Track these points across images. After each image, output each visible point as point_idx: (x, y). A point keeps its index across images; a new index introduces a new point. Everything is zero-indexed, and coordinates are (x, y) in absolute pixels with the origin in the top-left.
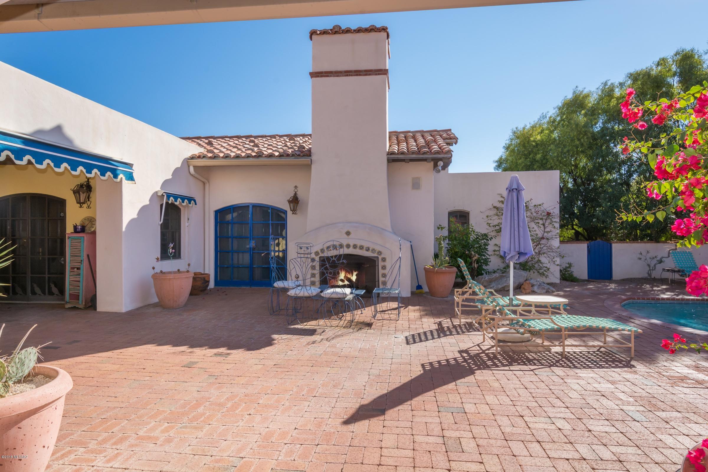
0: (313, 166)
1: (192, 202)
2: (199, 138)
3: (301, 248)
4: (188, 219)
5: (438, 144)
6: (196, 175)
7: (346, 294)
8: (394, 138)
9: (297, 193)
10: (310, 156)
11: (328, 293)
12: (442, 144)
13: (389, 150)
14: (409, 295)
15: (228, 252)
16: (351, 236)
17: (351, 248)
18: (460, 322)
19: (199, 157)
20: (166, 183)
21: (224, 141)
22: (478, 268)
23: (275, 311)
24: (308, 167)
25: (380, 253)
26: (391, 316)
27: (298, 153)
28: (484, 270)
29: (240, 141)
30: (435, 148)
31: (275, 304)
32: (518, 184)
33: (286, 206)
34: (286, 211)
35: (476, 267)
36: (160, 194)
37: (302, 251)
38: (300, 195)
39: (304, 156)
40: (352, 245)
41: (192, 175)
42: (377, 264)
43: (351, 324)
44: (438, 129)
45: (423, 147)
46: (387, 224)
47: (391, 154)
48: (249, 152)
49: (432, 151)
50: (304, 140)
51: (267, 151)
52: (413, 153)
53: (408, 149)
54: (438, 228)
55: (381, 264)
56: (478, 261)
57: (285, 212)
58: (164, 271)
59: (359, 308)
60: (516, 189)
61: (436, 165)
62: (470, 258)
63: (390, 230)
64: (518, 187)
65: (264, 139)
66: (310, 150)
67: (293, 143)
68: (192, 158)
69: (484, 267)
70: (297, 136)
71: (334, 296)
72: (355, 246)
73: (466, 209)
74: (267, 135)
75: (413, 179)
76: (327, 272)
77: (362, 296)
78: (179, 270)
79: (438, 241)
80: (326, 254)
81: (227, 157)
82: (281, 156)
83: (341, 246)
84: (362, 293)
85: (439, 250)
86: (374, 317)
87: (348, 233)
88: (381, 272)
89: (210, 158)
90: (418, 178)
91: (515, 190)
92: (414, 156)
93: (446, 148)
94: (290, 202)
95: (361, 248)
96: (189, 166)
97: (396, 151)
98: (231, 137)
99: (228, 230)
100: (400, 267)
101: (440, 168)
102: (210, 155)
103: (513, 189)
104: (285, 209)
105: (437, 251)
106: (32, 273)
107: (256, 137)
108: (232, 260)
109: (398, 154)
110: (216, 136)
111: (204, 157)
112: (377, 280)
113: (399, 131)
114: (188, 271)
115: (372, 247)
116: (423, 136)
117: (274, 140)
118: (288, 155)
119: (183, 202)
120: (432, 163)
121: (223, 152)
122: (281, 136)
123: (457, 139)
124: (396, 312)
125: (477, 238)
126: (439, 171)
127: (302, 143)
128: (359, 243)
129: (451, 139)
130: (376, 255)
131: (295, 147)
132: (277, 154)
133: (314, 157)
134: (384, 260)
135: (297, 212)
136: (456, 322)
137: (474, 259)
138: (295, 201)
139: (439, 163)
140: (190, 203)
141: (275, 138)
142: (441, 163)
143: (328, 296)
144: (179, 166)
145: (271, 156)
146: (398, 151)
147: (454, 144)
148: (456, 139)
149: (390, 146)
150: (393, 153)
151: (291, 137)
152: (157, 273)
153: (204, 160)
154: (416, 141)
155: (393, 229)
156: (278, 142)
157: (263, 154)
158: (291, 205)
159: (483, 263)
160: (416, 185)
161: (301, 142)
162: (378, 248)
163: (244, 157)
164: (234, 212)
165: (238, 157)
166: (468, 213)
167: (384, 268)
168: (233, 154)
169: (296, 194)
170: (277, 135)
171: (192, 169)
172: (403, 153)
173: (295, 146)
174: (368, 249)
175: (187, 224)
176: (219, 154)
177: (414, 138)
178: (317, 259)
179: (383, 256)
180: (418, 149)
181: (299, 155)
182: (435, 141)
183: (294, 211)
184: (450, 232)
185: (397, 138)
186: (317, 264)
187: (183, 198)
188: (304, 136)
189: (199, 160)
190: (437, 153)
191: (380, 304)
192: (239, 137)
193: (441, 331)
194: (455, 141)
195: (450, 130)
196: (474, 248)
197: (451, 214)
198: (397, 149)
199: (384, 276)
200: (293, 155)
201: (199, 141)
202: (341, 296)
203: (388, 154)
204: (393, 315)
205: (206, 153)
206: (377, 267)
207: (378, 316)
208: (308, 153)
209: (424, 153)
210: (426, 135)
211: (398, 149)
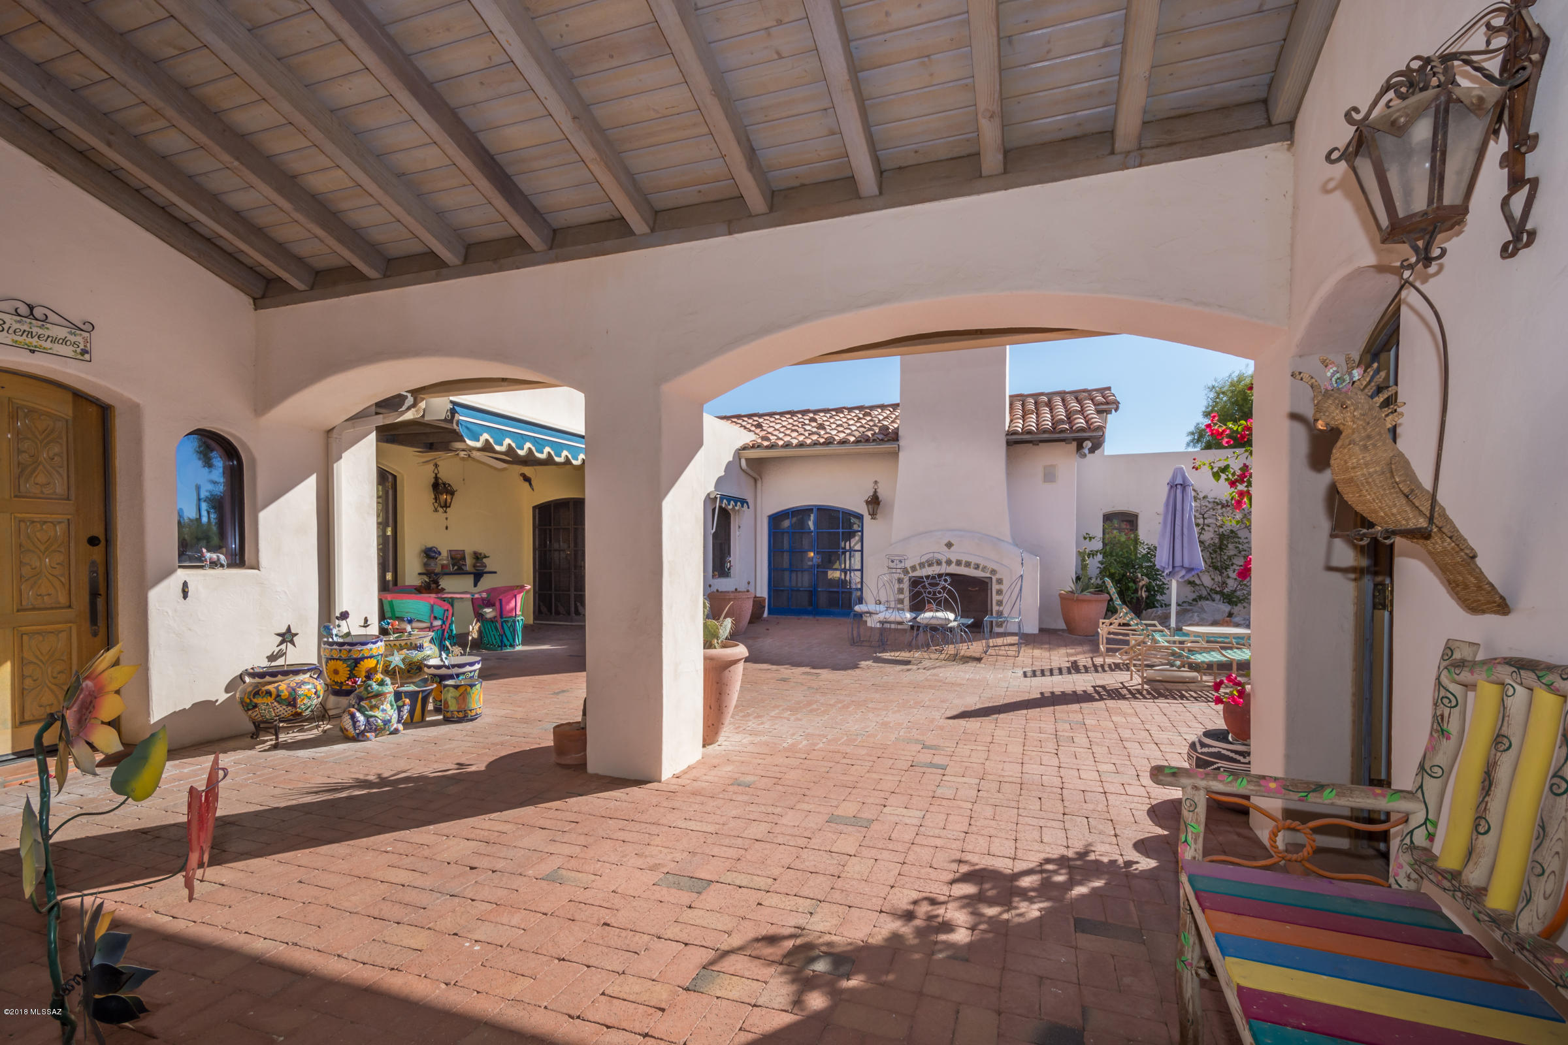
0: (901, 454)
1: (745, 504)
2: (739, 417)
3: (893, 561)
4: (739, 527)
5: (1085, 414)
6: (749, 471)
7: (948, 619)
8: (1018, 405)
9: (878, 490)
10: (897, 440)
11: (926, 618)
12: (1090, 416)
13: (1009, 427)
14: (1036, 631)
15: (783, 570)
16: (952, 548)
17: (953, 565)
18: (1104, 661)
19: (753, 447)
20: (719, 481)
21: (773, 419)
22: (1147, 598)
23: (855, 642)
24: (895, 454)
25: (993, 572)
26: (1009, 652)
27: (881, 437)
28: (1158, 601)
29: (795, 418)
30: (1080, 422)
31: (855, 635)
32: (1184, 478)
33: (862, 509)
34: (862, 516)
35: (1144, 596)
36: (712, 496)
37: (892, 565)
38: (881, 494)
39: (889, 440)
40: (954, 560)
41: (743, 470)
42: (989, 587)
43: (955, 658)
44: (1089, 388)
45: (1062, 422)
46: (1005, 531)
47: (1012, 434)
48: (815, 437)
49: (1074, 428)
50: (885, 415)
51: (839, 434)
52: (1045, 431)
53: (1037, 425)
54: (1085, 538)
55: (995, 587)
56: (1149, 588)
57: (860, 517)
58: (720, 590)
59: (966, 642)
60: (1181, 485)
61: (1080, 447)
62: (1135, 582)
63: (1010, 541)
64: (1184, 481)
65: (828, 415)
66: (896, 431)
67: (871, 420)
68: (744, 448)
69: (1159, 597)
70: (872, 408)
71: (934, 622)
72: (959, 563)
73: (1132, 508)
74: (831, 407)
75: (1045, 467)
76: (925, 592)
77: (968, 626)
78: (736, 590)
79: (1083, 556)
80: (918, 573)
81: (787, 445)
82: (857, 442)
83: (939, 563)
84: (969, 622)
85: (1082, 569)
86: (985, 652)
87: (949, 545)
88: (995, 598)
89: (767, 447)
90: (1053, 466)
91: (1179, 487)
92: (1046, 436)
93: (1097, 420)
94: (867, 502)
95: (968, 564)
96: (740, 459)
97: (1020, 430)
98: (782, 414)
99: (783, 542)
100: (1021, 590)
101: (1086, 451)
102: (766, 443)
103: (1176, 485)
104: (860, 512)
105: (1080, 572)
106: (575, 591)
107: (816, 412)
108: (790, 581)
109: (1022, 433)
110: (761, 412)
111: (758, 446)
112: (989, 609)
113: (1026, 393)
114: (748, 591)
115: (982, 563)
116: (1063, 400)
117: (842, 415)
118: (867, 440)
119: (736, 505)
120: (1074, 444)
121: (781, 439)
122: (850, 410)
123: (1119, 403)
124: (1015, 648)
125: (1148, 553)
126: (1085, 456)
127: (883, 420)
128: (964, 558)
129: (1107, 403)
130: (988, 575)
131: (875, 428)
132: (852, 439)
133: (902, 443)
134: (1000, 581)
135: (877, 516)
136: (1099, 661)
137: (1141, 584)
138: (874, 502)
139: (1084, 445)
140: (742, 506)
141: (842, 412)
142: (1088, 444)
143: (925, 622)
144: (731, 459)
145: (843, 442)
146: (1022, 430)
147: (1113, 411)
148: (1117, 403)
149: (1011, 421)
150: (1015, 433)
151: (866, 410)
152: (713, 592)
153: (758, 450)
154: (1051, 410)
155: (1013, 538)
156: (848, 419)
157: (834, 440)
158: (870, 506)
159: (1157, 591)
160: (1050, 476)
161: (881, 418)
162: (991, 566)
163: (809, 446)
164: (792, 517)
165: (801, 445)
166: (1136, 516)
167: (999, 592)
168: (795, 442)
169: (875, 492)
170: (845, 408)
171: (743, 462)
172: (1030, 432)
173: (875, 425)
174: (977, 567)
175: (738, 533)
176: (777, 441)
177: (1049, 404)
178: (906, 579)
179: (998, 576)
180: (1053, 424)
181: (882, 440)
182: (1082, 412)
183: (873, 515)
184: (1105, 545)
185: (1023, 405)
186: (906, 585)
187: (737, 500)
188: (883, 407)
189: (752, 451)
190: (1082, 430)
191: (994, 640)
192: (792, 413)
193: (1075, 668)
194: (1115, 406)
195: (1109, 389)
196: (1142, 567)
197: (1108, 518)
198: (1021, 426)
199: (1000, 603)
200: (874, 440)
201: (740, 421)
202: (943, 622)
203: (1007, 435)
204: (1012, 651)
205: (759, 441)
206: (989, 591)
207: (990, 651)
208: (893, 436)
209: (1062, 431)
210: (1069, 398)
211: (1023, 425)
